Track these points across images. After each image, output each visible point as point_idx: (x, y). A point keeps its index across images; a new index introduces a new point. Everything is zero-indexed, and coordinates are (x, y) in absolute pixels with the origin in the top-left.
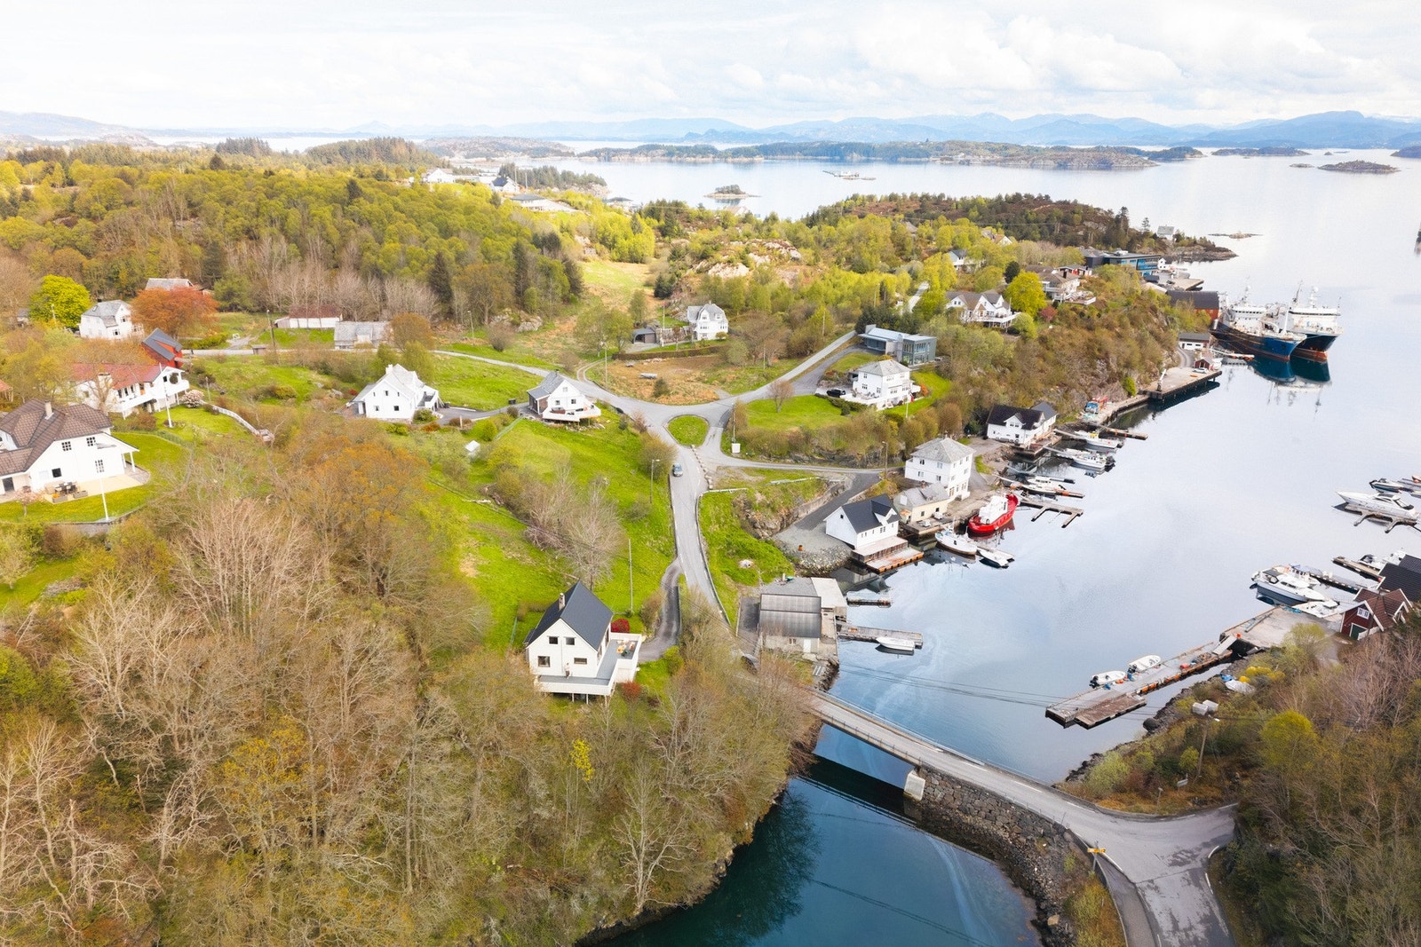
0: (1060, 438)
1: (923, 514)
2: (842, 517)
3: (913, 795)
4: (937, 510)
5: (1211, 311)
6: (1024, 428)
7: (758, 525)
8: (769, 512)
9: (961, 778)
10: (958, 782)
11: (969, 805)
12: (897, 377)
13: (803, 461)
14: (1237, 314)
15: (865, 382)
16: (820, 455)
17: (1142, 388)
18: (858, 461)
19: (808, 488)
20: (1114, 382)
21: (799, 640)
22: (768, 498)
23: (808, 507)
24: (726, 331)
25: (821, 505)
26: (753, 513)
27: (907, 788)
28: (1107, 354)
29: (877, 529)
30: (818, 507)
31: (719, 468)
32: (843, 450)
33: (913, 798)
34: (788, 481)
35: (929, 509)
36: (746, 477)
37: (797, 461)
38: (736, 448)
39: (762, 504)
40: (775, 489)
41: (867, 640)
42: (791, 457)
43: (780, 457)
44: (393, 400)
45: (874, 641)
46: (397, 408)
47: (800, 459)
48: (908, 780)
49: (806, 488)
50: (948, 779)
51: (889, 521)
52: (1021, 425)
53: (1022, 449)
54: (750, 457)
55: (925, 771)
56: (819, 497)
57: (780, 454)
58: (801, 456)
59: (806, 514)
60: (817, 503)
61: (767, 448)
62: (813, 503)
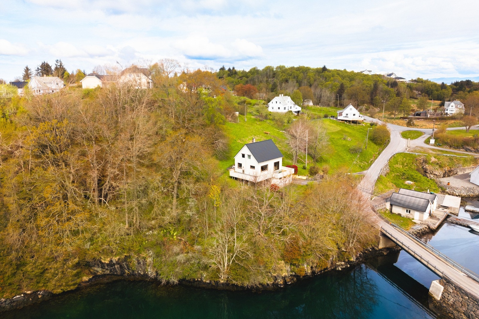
3: (434, 296)
7: (428, 171)
8: (437, 167)
9: (469, 291)
10: (467, 294)
11: (472, 313)
13: (471, 151)
21: (412, 211)
22: (439, 161)
23: (464, 170)
26: (427, 166)
27: (431, 290)
31: (417, 147)
33: (433, 297)
34: (456, 156)
36: (431, 152)
37: (467, 150)
38: (433, 142)
39: (434, 163)
40: (445, 158)
41: (464, 226)
42: (463, 148)
43: (457, 147)
44: (278, 105)
45: (468, 227)
46: (279, 108)
47: (469, 150)
48: (432, 285)
50: (459, 289)
54: (439, 146)
55: (445, 281)
56: (473, 166)
57: (457, 146)
58: (470, 148)
59: (463, 173)
60: (472, 169)
61: (449, 142)
62: (468, 168)
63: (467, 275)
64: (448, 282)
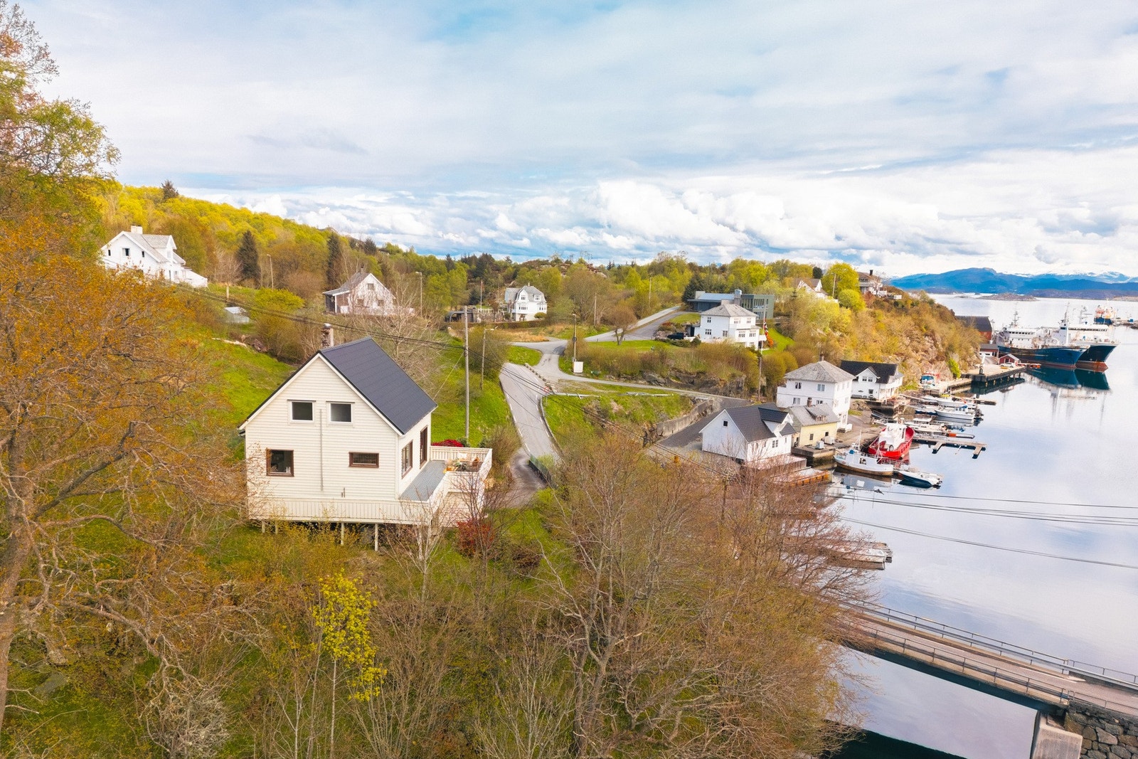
0: (909, 400)
1: (811, 437)
2: (726, 424)
4: (827, 434)
5: (985, 333)
6: (879, 381)
8: (629, 423)
12: (744, 320)
13: (659, 384)
14: (1011, 335)
15: (709, 326)
16: (677, 378)
17: (963, 373)
18: (720, 387)
19: (672, 404)
20: (942, 360)
22: (625, 408)
23: (673, 424)
24: (545, 312)
25: (688, 425)
26: (610, 422)
28: (933, 332)
29: (770, 441)
30: (684, 427)
31: (559, 380)
32: (703, 373)
35: (819, 432)
36: (597, 391)
38: (578, 366)
39: (620, 414)
40: (634, 401)
42: (644, 378)
43: (632, 377)
47: (654, 380)
49: (669, 404)
51: (783, 433)
52: (875, 378)
53: (879, 404)
54: (597, 376)
55: (1081, 717)
56: (685, 416)
57: (632, 374)
58: (656, 376)
59: (671, 433)
60: (684, 421)
61: (616, 364)
62: (679, 421)
63: (1082, 676)
64: (1090, 717)
